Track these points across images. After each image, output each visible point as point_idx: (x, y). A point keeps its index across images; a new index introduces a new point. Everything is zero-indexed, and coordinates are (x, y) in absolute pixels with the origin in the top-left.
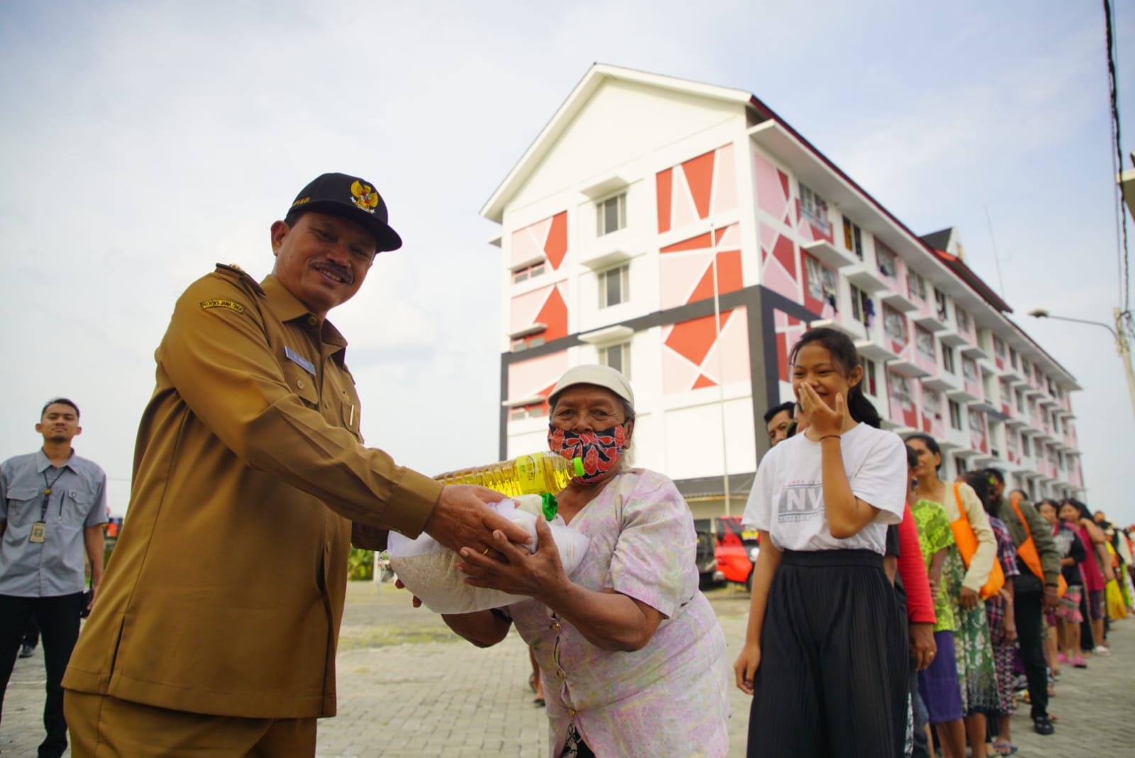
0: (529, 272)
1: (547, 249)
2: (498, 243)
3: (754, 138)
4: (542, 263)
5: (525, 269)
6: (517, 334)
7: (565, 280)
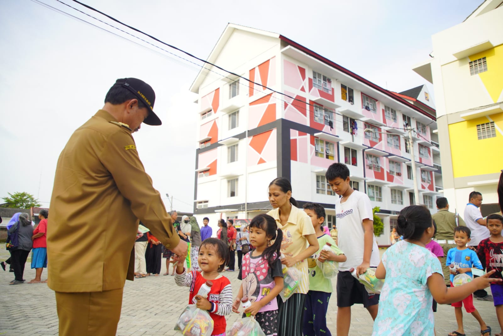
0: (206, 115)
1: (213, 105)
2: (197, 102)
3: (283, 53)
4: (211, 111)
5: (205, 113)
6: (202, 140)
7: (218, 118)
